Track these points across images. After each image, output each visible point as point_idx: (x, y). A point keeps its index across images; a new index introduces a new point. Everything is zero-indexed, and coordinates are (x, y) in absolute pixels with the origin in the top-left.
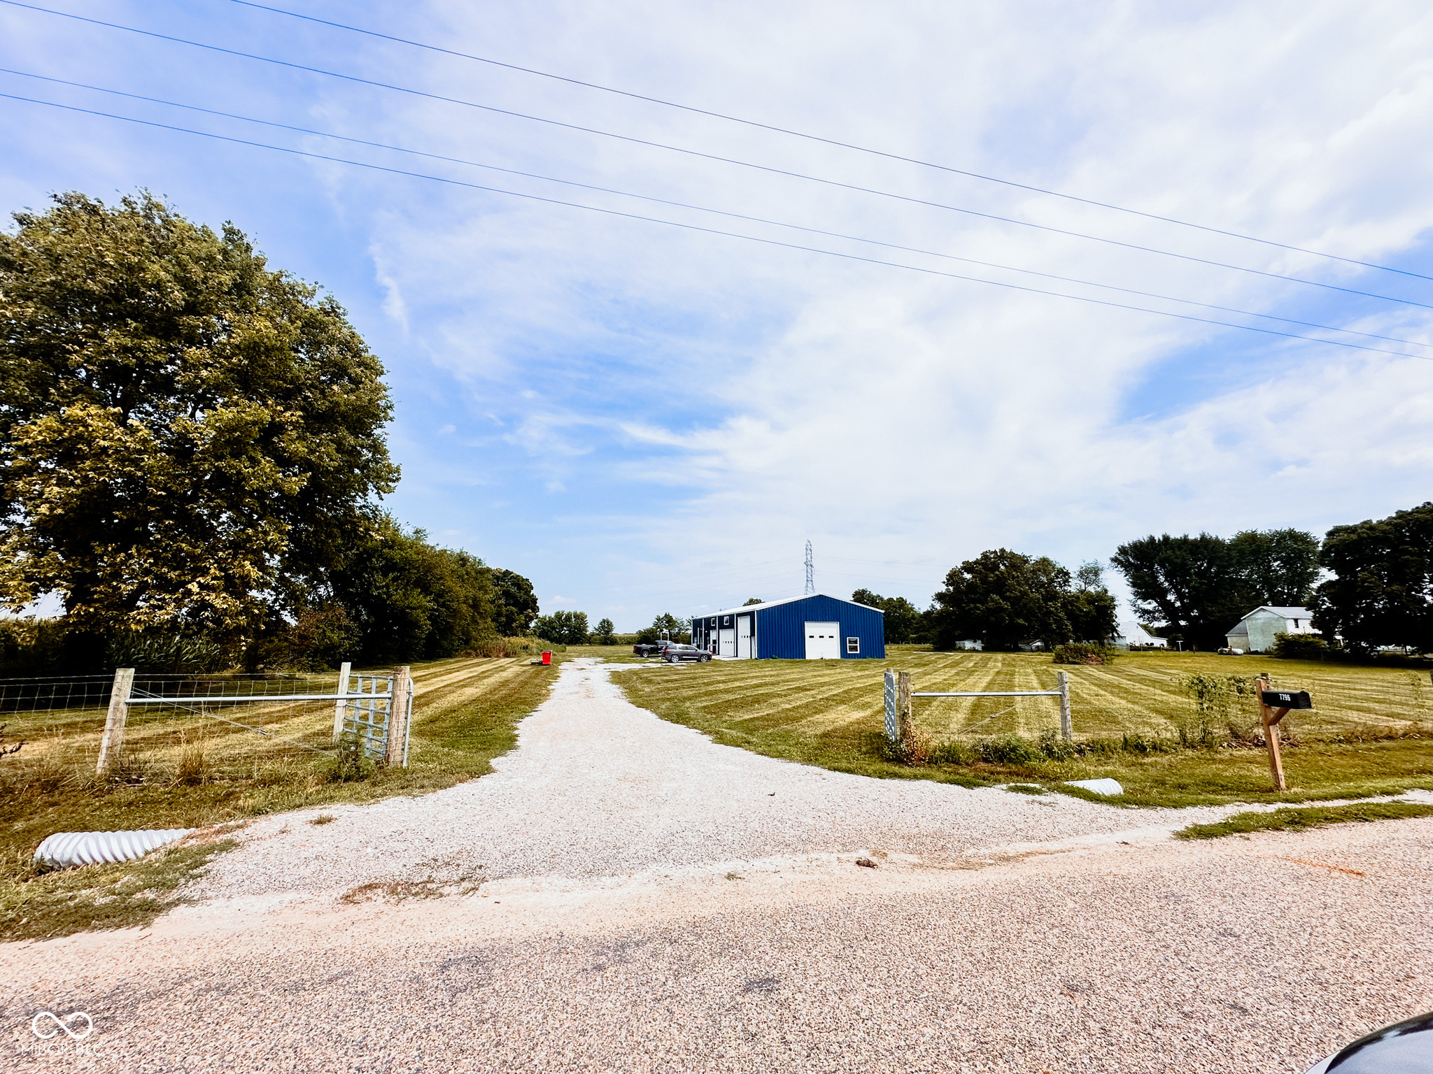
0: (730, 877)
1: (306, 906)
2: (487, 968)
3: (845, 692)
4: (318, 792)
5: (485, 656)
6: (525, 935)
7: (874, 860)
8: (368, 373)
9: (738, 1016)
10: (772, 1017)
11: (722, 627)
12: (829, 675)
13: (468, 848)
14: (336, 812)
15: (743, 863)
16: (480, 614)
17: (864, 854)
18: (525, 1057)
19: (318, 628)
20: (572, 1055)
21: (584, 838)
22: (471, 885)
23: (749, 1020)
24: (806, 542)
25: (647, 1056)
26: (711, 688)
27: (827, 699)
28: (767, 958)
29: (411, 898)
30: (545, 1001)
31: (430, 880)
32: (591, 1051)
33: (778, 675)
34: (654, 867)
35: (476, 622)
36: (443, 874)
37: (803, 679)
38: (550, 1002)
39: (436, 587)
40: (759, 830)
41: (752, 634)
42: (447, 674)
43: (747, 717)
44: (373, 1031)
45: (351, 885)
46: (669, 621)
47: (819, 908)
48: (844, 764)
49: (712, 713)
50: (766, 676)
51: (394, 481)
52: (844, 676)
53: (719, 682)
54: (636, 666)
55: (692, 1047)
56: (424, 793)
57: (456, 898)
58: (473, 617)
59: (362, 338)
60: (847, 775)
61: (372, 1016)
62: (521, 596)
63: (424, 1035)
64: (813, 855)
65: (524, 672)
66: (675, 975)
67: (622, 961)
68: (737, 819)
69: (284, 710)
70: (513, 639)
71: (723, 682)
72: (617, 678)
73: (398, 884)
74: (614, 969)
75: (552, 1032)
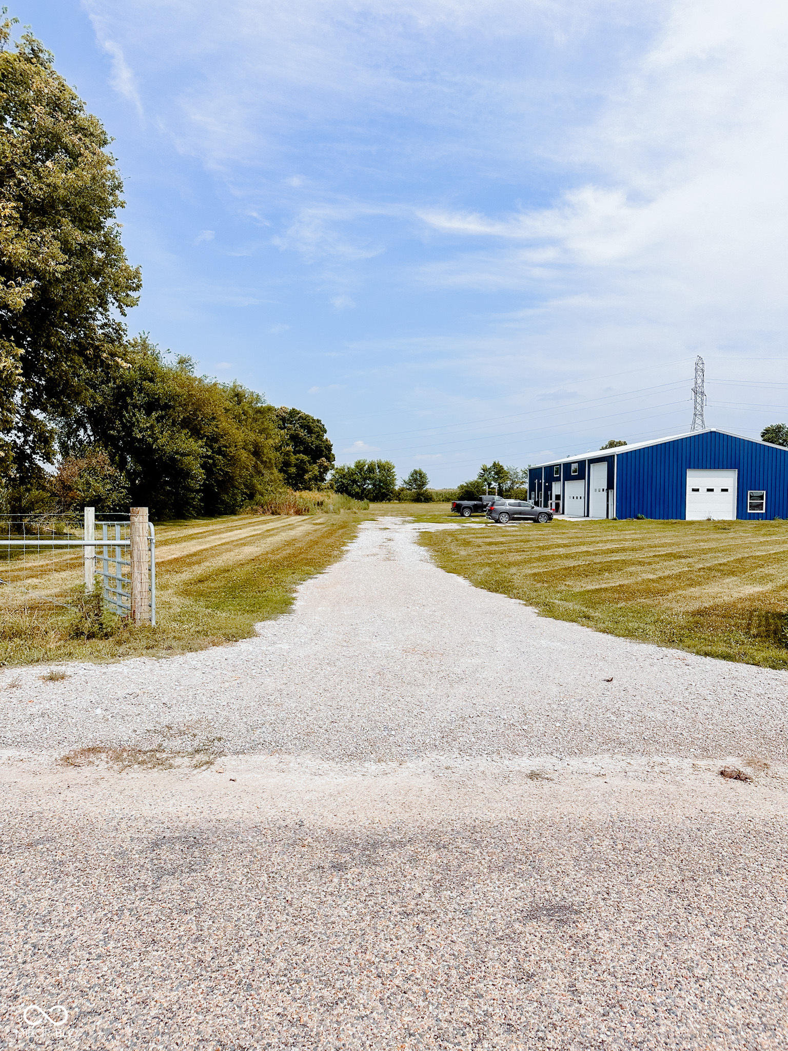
0: (533, 776)
1: (24, 765)
2: (204, 851)
3: (738, 561)
4: (59, 648)
5: (273, 514)
6: (257, 820)
7: (748, 771)
8: (87, 140)
9: (513, 948)
10: (560, 956)
11: (568, 477)
12: (718, 540)
13: (210, 717)
14: (72, 669)
15: (555, 760)
16: (262, 462)
17: (733, 763)
18: (225, 959)
19: (81, 477)
20: (283, 965)
21: (349, 716)
22: (205, 758)
23: (527, 955)
24: (696, 359)
25: (380, 980)
26: (547, 553)
27: (710, 569)
28: (567, 880)
29: (136, 766)
30: (264, 898)
31: (160, 748)
32: (308, 964)
33: (642, 539)
34: (434, 755)
35: (259, 473)
36: (176, 744)
37: (678, 544)
38: (271, 900)
39: (208, 430)
40: (583, 722)
41: (610, 486)
42: (227, 531)
43: (590, 587)
44: (60, 906)
45: (74, 747)
46: (499, 472)
47: (654, 825)
48: (722, 648)
49: (543, 582)
50: (626, 540)
51: (135, 290)
52: (739, 542)
53: (559, 546)
54: (453, 526)
55: (441, 978)
56: (171, 655)
57: (187, 771)
58: (255, 466)
59: (74, 91)
60: (723, 662)
61: (64, 889)
62: (311, 439)
63: (115, 918)
64: (657, 759)
65: (315, 531)
66: (435, 887)
67: (371, 862)
68: (555, 707)
69: (47, 565)
70: (306, 494)
71: (565, 546)
72: (426, 540)
73: (124, 750)
74: (357, 871)
75: (265, 935)
